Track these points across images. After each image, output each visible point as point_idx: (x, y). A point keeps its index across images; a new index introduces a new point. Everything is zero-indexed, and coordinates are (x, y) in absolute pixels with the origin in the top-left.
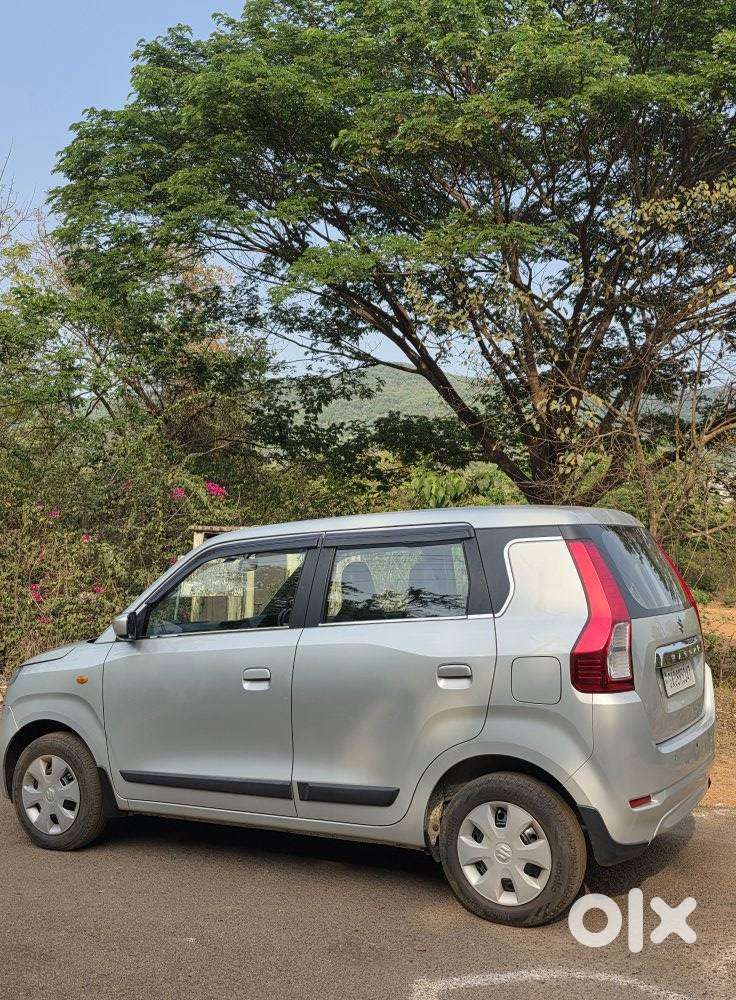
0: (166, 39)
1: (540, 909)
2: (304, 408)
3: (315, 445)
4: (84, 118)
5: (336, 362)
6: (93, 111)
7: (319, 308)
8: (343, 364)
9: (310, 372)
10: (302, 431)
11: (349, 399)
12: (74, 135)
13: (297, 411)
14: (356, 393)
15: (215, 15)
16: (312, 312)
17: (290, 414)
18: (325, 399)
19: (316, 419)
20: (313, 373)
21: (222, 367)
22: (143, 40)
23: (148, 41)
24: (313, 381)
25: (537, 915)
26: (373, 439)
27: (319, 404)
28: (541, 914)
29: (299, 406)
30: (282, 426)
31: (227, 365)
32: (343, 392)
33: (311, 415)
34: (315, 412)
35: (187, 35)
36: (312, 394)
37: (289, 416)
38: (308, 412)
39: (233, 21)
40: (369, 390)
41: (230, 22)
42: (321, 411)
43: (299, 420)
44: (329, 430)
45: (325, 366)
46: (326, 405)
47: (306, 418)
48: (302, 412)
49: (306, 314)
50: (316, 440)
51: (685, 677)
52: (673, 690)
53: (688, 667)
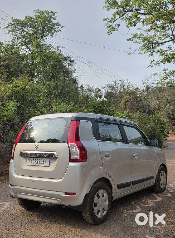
51: (41, 162)
52: (30, 164)
53: (46, 160)
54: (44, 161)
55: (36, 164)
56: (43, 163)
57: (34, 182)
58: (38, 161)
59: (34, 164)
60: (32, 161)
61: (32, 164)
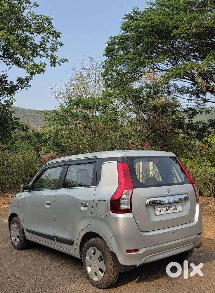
0: (132, 12)
1: (102, 283)
2: (188, 117)
3: (192, 129)
4: (109, 40)
5: (196, 102)
6: (111, 37)
7: (191, 86)
8: (198, 103)
9: (188, 106)
10: (187, 124)
11: (202, 114)
12: (107, 45)
13: (186, 119)
14: (204, 112)
15: (147, 3)
16: (188, 87)
17: (184, 119)
18: (194, 114)
19: (192, 120)
20: (189, 106)
21: (162, 107)
22: (125, 14)
23: (127, 14)
24: (190, 109)
25: (101, 285)
26: (209, 126)
27: (193, 116)
28: (102, 285)
29: (186, 117)
30: (182, 123)
31: (163, 107)
32: (200, 112)
33: (190, 119)
34: (191, 118)
35: (137, 10)
36: (190, 113)
37: (183, 120)
38: (189, 118)
39: (152, 3)
40: (208, 110)
41: (152, 4)
42: (193, 118)
43: (187, 121)
44: (196, 124)
45: (193, 104)
46: (195, 116)
47: (189, 120)
48: (187, 119)
49: (186, 88)
50: (192, 127)
51: (173, 208)
52: (162, 213)
53: (178, 205)
54: (176, 207)
55: (169, 212)
56: (176, 209)
57: (174, 233)
58: (170, 208)
59: (166, 212)
60: (163, 209)
61: (164, 213)
